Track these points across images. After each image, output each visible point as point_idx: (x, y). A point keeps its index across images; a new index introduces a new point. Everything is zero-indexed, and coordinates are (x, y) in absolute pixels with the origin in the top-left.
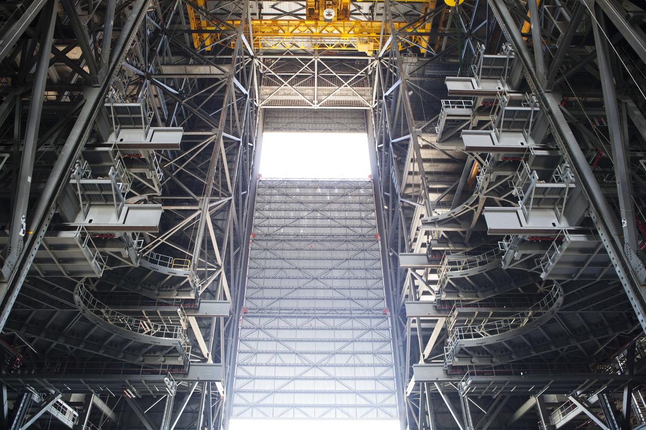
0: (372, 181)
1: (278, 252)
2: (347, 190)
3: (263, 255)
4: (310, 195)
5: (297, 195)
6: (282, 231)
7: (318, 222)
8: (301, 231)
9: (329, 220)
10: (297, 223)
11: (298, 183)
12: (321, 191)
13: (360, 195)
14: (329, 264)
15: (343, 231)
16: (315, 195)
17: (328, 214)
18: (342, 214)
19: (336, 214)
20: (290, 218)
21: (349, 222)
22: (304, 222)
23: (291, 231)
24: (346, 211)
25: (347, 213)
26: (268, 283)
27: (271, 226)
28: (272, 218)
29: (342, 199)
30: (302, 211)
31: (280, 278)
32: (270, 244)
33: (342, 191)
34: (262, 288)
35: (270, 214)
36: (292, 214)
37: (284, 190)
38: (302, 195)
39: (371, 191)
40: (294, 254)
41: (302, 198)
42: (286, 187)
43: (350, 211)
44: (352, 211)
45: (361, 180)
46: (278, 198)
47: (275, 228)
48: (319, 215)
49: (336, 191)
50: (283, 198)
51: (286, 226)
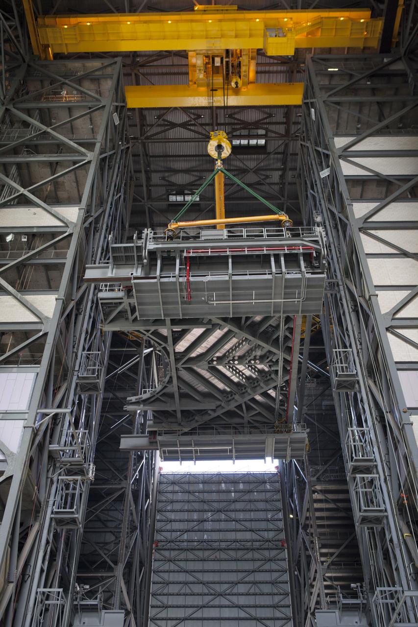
0: (279, 474)
1: (182, 564)
2: (252, 486)
3: (166, 567)
4: (214, 492)
5: (200, 492)
6: (185, 537)
7: (223, 525)
8: (205, 537)
9: (234, 522)
10: (200, 527)
11: (201, 478)
12: (225, 486)
13: (266, 491)
14: (233, 577)
15: (248, 535)
16: (219, 492)
17: (233, 515)
18: (249, 515)
19: (241, 516)
20: (193, 521)
21: (255, 525)
22: (208, 526)
23: (195, 536)
24: (252, 511)
25: (252, 513)
26: (172, 601)
27: (174, 531)
28: (174, 521)
29: (246, 497)
30: (206, 511)
31: (184, 595)
32: (174, 554)
33: (247, 487)
34: (166, 607)
35: (172, 516)
36: (195, 516)
37: (186, 487)
38: (206, 492)
39: (278, 485)
40: (198, 566)
41: (206, 496)
42: (189, 483)
43: (256, 511)
44: (258, 511)
45: (267, 472)
46: (180, 496)
47: (179, 533)
48: (223, 517)
49: (241, 486)
50: (186, 497)
51: (189, 531)
